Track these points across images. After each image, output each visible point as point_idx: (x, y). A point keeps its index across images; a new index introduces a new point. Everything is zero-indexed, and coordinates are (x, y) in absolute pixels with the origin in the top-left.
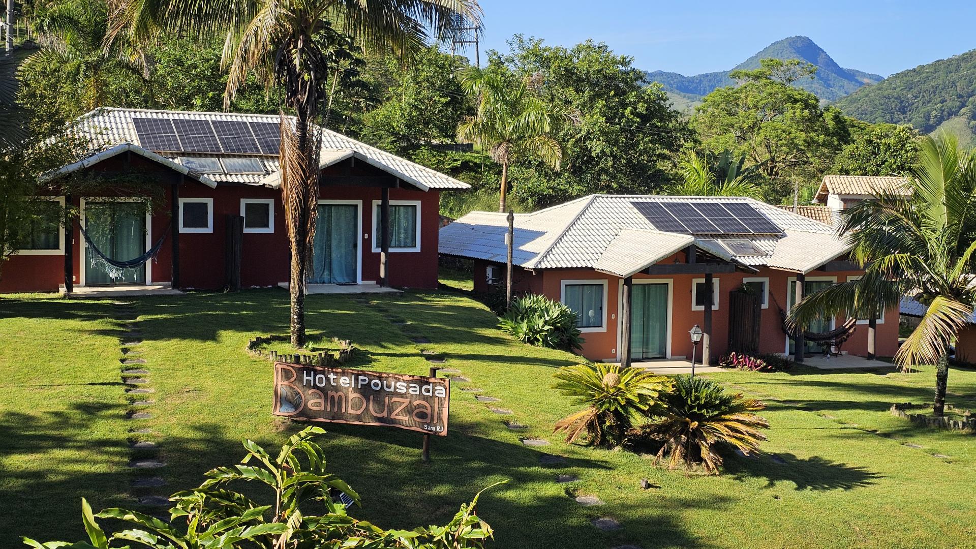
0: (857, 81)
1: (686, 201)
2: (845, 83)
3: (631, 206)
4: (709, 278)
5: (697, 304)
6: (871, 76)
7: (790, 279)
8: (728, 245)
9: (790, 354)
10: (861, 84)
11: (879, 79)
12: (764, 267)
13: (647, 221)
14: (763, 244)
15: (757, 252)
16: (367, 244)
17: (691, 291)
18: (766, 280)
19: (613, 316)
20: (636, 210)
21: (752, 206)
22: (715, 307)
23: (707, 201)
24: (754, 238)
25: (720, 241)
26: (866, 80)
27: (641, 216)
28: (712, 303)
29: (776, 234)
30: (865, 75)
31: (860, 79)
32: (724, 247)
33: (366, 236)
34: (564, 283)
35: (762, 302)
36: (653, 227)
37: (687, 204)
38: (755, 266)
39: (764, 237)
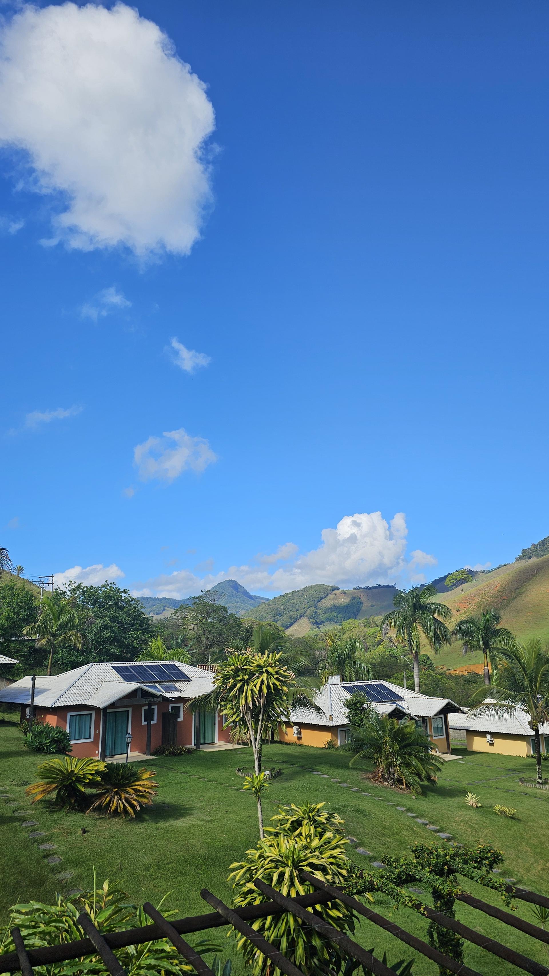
0: (259, 602)
1: (142, 664)
3: (112, 668)
4: (150, 706)
5: (145, 721)
8: (162, 687)
9: (195, 746)
12: (181, 697)
13: (119, 676)
14: (180, 685)
15: (177, 690)
17: (142, 714)
18: (182, 705)
19: (97, 732)
20: (114, 671)
21: (177, 665)
22: (154, 722)
23: (154, 664)
24: (176, 681)
25: (156, 685)
27: (116, 673)
28: (153, 720)
29: (186, 679)
32: (160, 688)
34: (69, 714)
35: (179, 717)
36: (122, 679)
37: (143, 666)
38: (175, 698)
39: (180, 681)
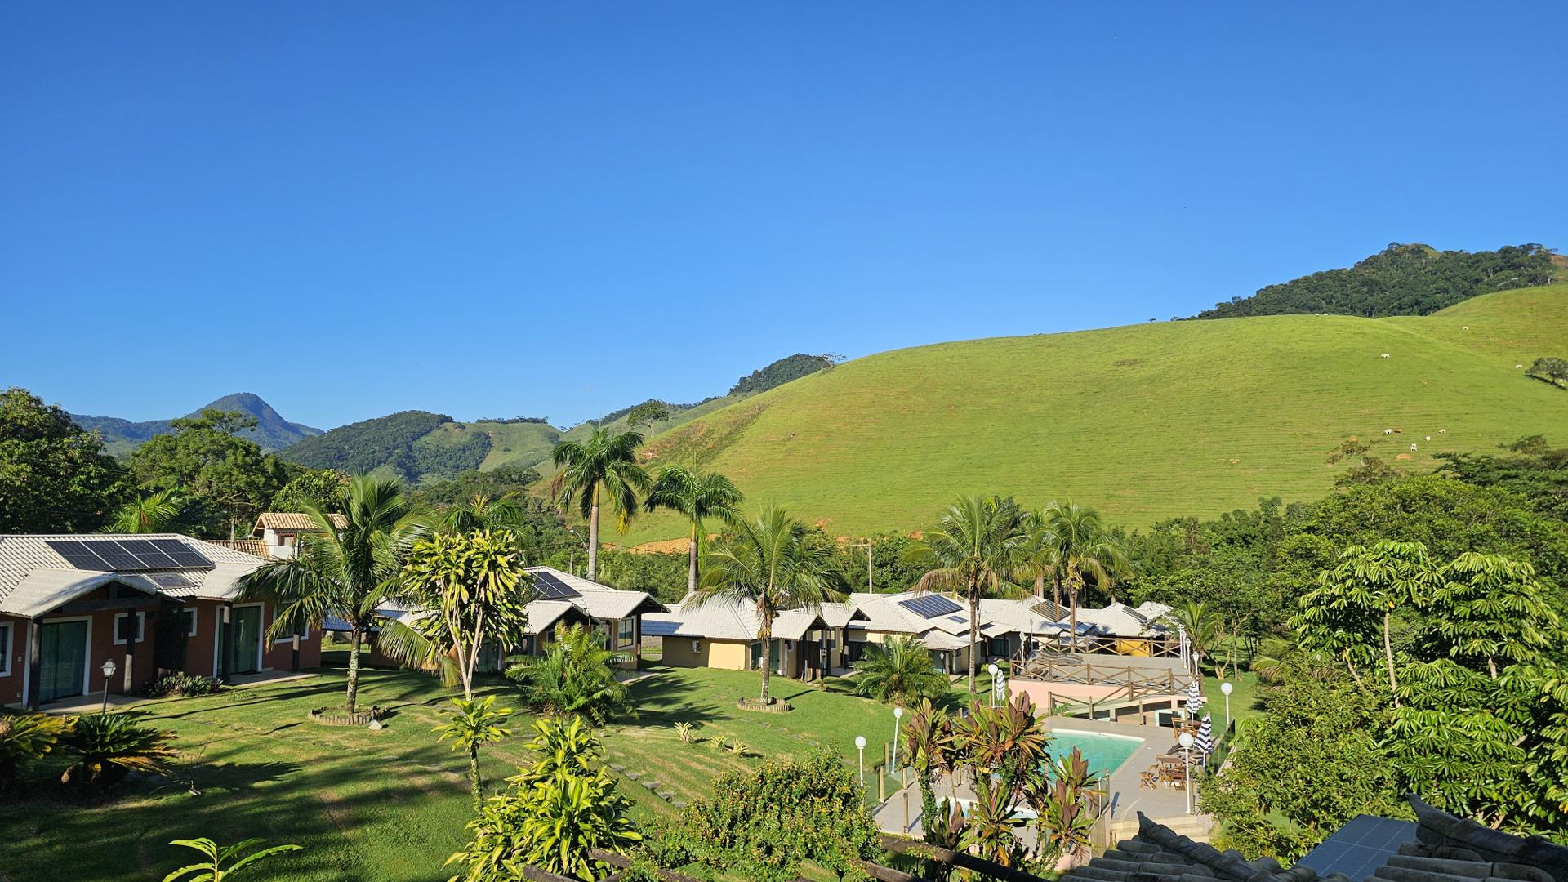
0: (300, 434)
1: (111, 539)
2: (291, 435)
3: (47, 545)
4: (132, 612)
5: (120, 638)
6: (313, 430)
7: (219, 608)
8: (155, 579)
10: (304, 436)
11: (319, 431)
12: (192, 597)
13: (64, 560)
14: (190, 576)
15: (185, 584)
17: (113, 627)
18: (195, 610)
19: (20, 659)
20: (51, 550)
21: (183, 542)
22: (140, 639)
24: (183, 570)
25: (144, 575)
26: (308, 433)
27: (56, 554)
28: (135, 635)
29: (206, 566)
30: (307, 429)
31: (303, 432)
32: (150, 581)
35: (191, 631)
36: (70, 565)
37: (112, 542)
38: (183, 598)
39: (192, 570)
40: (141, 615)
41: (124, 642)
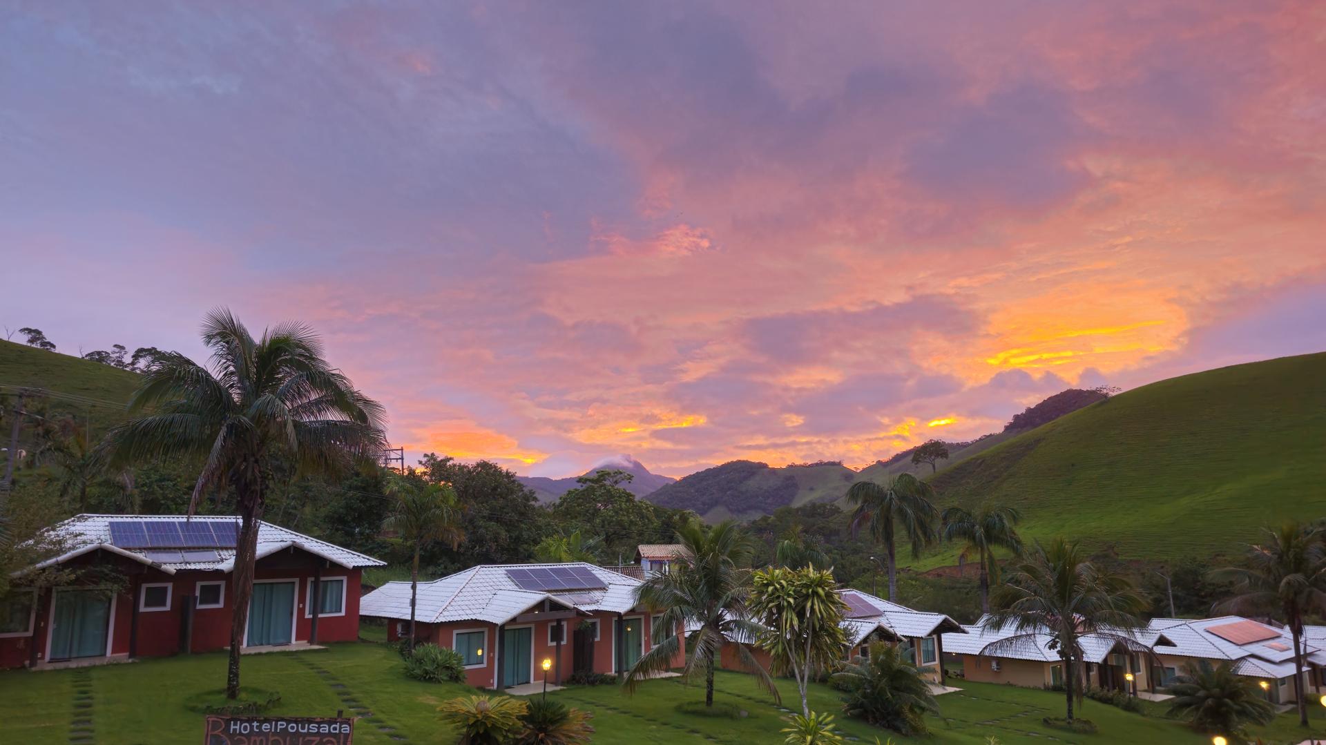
1: (545, 567)
3: (507, 572)
4: (559, 621)
5: (552, 641)
7: (613, 618)
9: (616, 672)
12: (596, 610)
14: (597, 595)
15: (591, 600)
16: (301, 612)
17: (547, 632)
18: (598, 621)
19: (492, 654)
20: (509, 576)
21: (589, 569)
22: (564, 643)
24: (590, 591)
25: (565, 594)
27: (513, 579)
28: (562, 639)
29: (603, 588)
32: (570, 599)
33: (301, 606)
34: (455, 632)
35: (596, 636)
37: (545, 569)
38: (590, 611)
39: (595, 590)
40: (565, 624)
41: (554, 644)
